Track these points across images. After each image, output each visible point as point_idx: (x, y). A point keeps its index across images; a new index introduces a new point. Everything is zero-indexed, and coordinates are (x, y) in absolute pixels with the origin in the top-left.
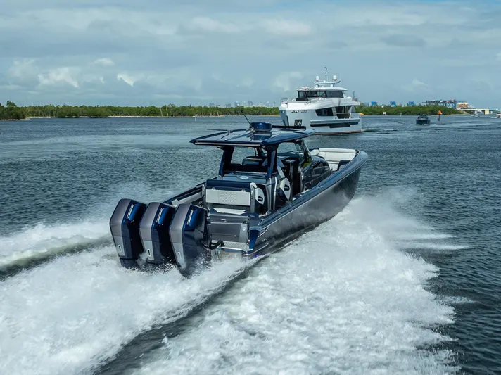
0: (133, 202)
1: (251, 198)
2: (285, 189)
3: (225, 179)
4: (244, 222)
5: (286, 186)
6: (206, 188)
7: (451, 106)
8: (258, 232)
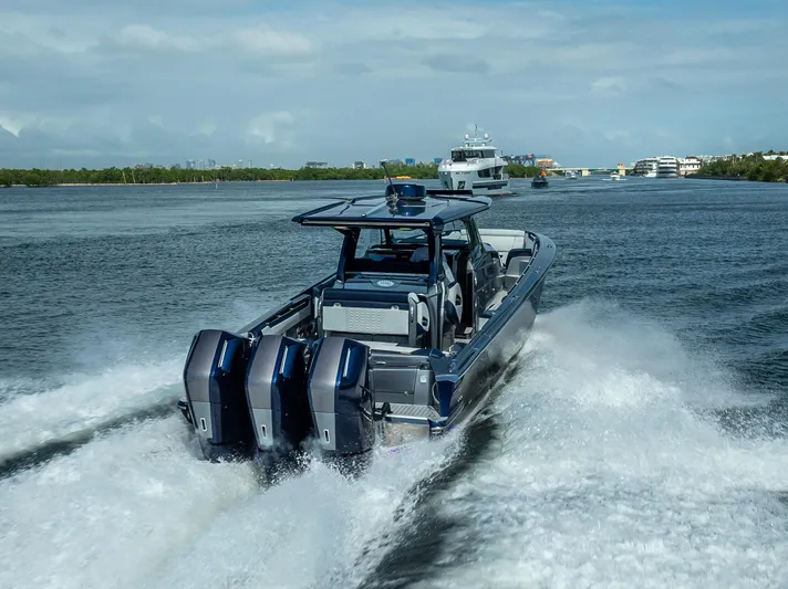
0: (226, 336)
1: (411, 321)
2: (457, 303)
3: (348, 286)
4: (422, 367)
5: (458, 297)
6: (324, 304)
7: (527, 164)
8: (451, 384)
